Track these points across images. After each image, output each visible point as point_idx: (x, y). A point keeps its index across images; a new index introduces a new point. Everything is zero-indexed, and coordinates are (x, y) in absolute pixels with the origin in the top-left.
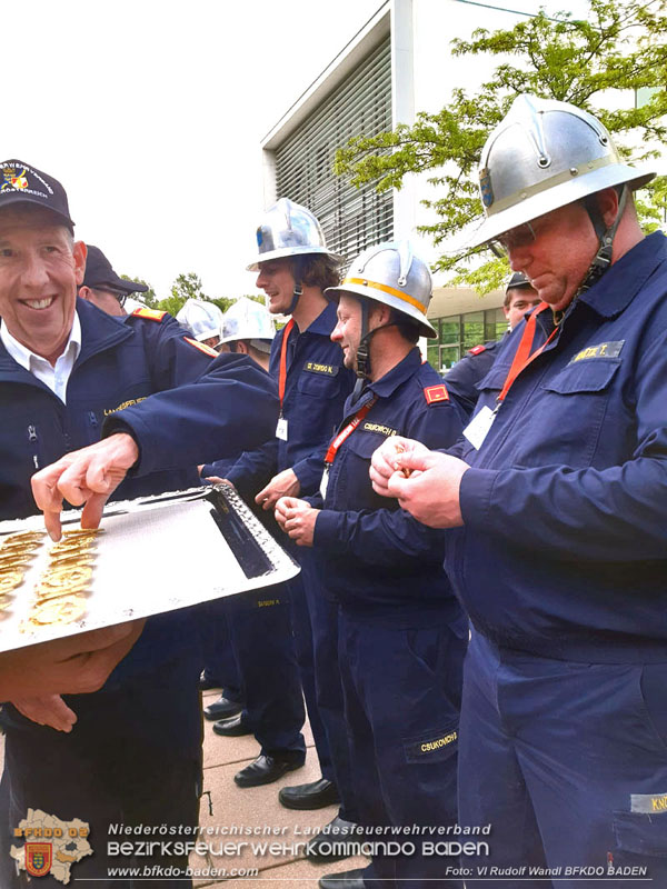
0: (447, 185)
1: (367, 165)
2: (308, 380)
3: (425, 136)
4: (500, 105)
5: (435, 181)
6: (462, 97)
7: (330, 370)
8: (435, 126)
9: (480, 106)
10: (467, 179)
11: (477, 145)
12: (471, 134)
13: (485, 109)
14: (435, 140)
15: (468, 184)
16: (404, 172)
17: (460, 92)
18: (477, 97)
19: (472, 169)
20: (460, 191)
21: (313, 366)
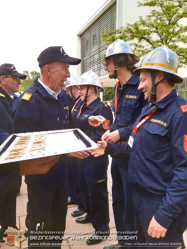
0: (134, 45)
1: (112, 39)
2: (126, 102)
3: (129, 30)
4: (153, 21)
6: (141, 19)
7: (135, 97)
8: (132, 27)
9: (146, 22)
10: (140, 44)
11: (145, 33)
12: (142, 30)
13: (148, 23)
14: (132, 32)
15: (140, 46)
17: (141, 17)
18: (145, 19)
19: (142, 41)
20: (138, 47)
21: (128, 96)
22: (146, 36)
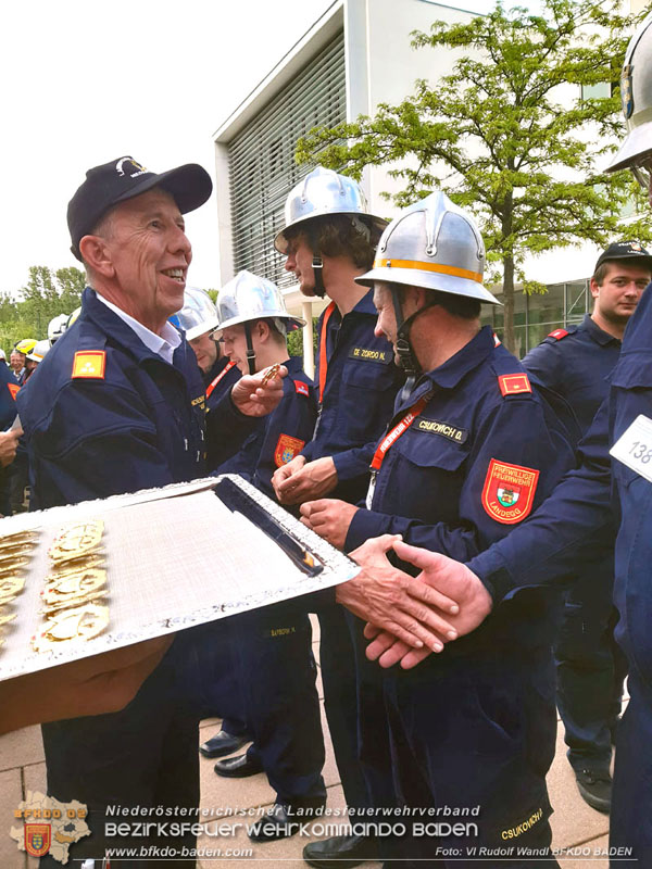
0: (407, 177)
1: (330, 155)
2: (355, 369)
3: (386, 127)
4: (462, 97)
5: (394, 174)
6: (424, 89)
7: (382, 356)
8: (396, 117)
9: (442, 98)
10: (426, 172)
11: (439, 137)
12: (430, 126)
13: (447, 101)
14: (396, 132)
15: (427, 177)
16: (365, 164)
17: (423, 83)
18: (438, 89)
19: (431, 161)
20: (420, 184)
21: (361, 352)
22: (445, 145)
